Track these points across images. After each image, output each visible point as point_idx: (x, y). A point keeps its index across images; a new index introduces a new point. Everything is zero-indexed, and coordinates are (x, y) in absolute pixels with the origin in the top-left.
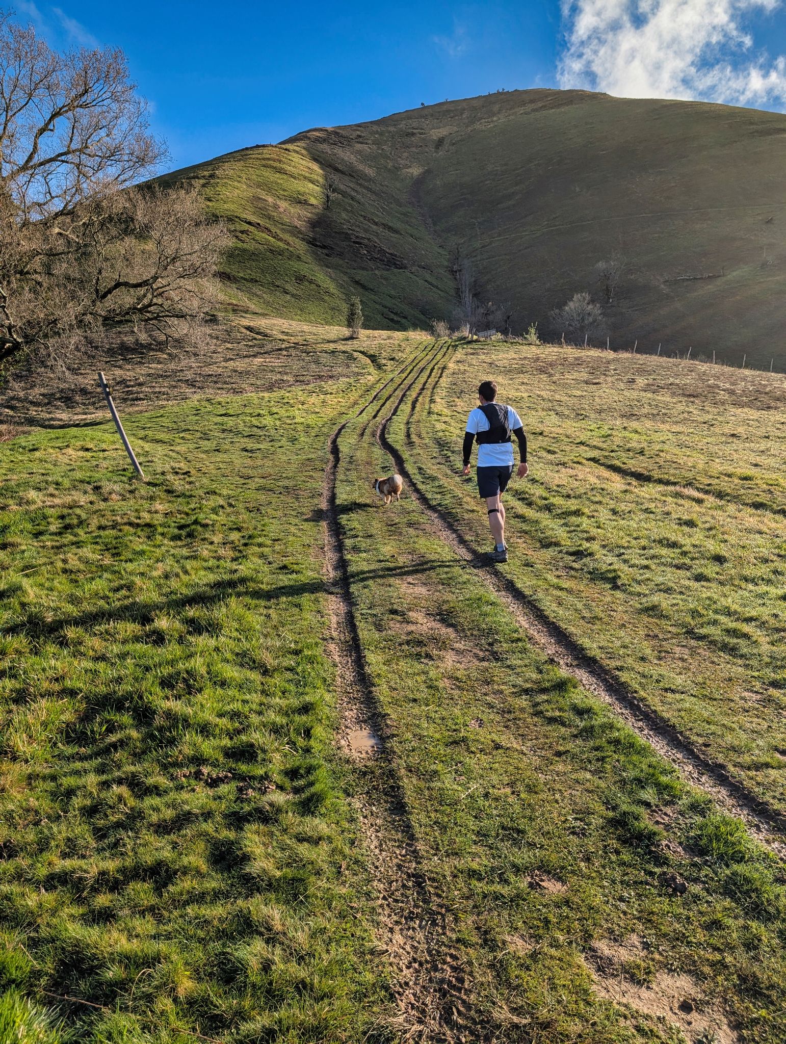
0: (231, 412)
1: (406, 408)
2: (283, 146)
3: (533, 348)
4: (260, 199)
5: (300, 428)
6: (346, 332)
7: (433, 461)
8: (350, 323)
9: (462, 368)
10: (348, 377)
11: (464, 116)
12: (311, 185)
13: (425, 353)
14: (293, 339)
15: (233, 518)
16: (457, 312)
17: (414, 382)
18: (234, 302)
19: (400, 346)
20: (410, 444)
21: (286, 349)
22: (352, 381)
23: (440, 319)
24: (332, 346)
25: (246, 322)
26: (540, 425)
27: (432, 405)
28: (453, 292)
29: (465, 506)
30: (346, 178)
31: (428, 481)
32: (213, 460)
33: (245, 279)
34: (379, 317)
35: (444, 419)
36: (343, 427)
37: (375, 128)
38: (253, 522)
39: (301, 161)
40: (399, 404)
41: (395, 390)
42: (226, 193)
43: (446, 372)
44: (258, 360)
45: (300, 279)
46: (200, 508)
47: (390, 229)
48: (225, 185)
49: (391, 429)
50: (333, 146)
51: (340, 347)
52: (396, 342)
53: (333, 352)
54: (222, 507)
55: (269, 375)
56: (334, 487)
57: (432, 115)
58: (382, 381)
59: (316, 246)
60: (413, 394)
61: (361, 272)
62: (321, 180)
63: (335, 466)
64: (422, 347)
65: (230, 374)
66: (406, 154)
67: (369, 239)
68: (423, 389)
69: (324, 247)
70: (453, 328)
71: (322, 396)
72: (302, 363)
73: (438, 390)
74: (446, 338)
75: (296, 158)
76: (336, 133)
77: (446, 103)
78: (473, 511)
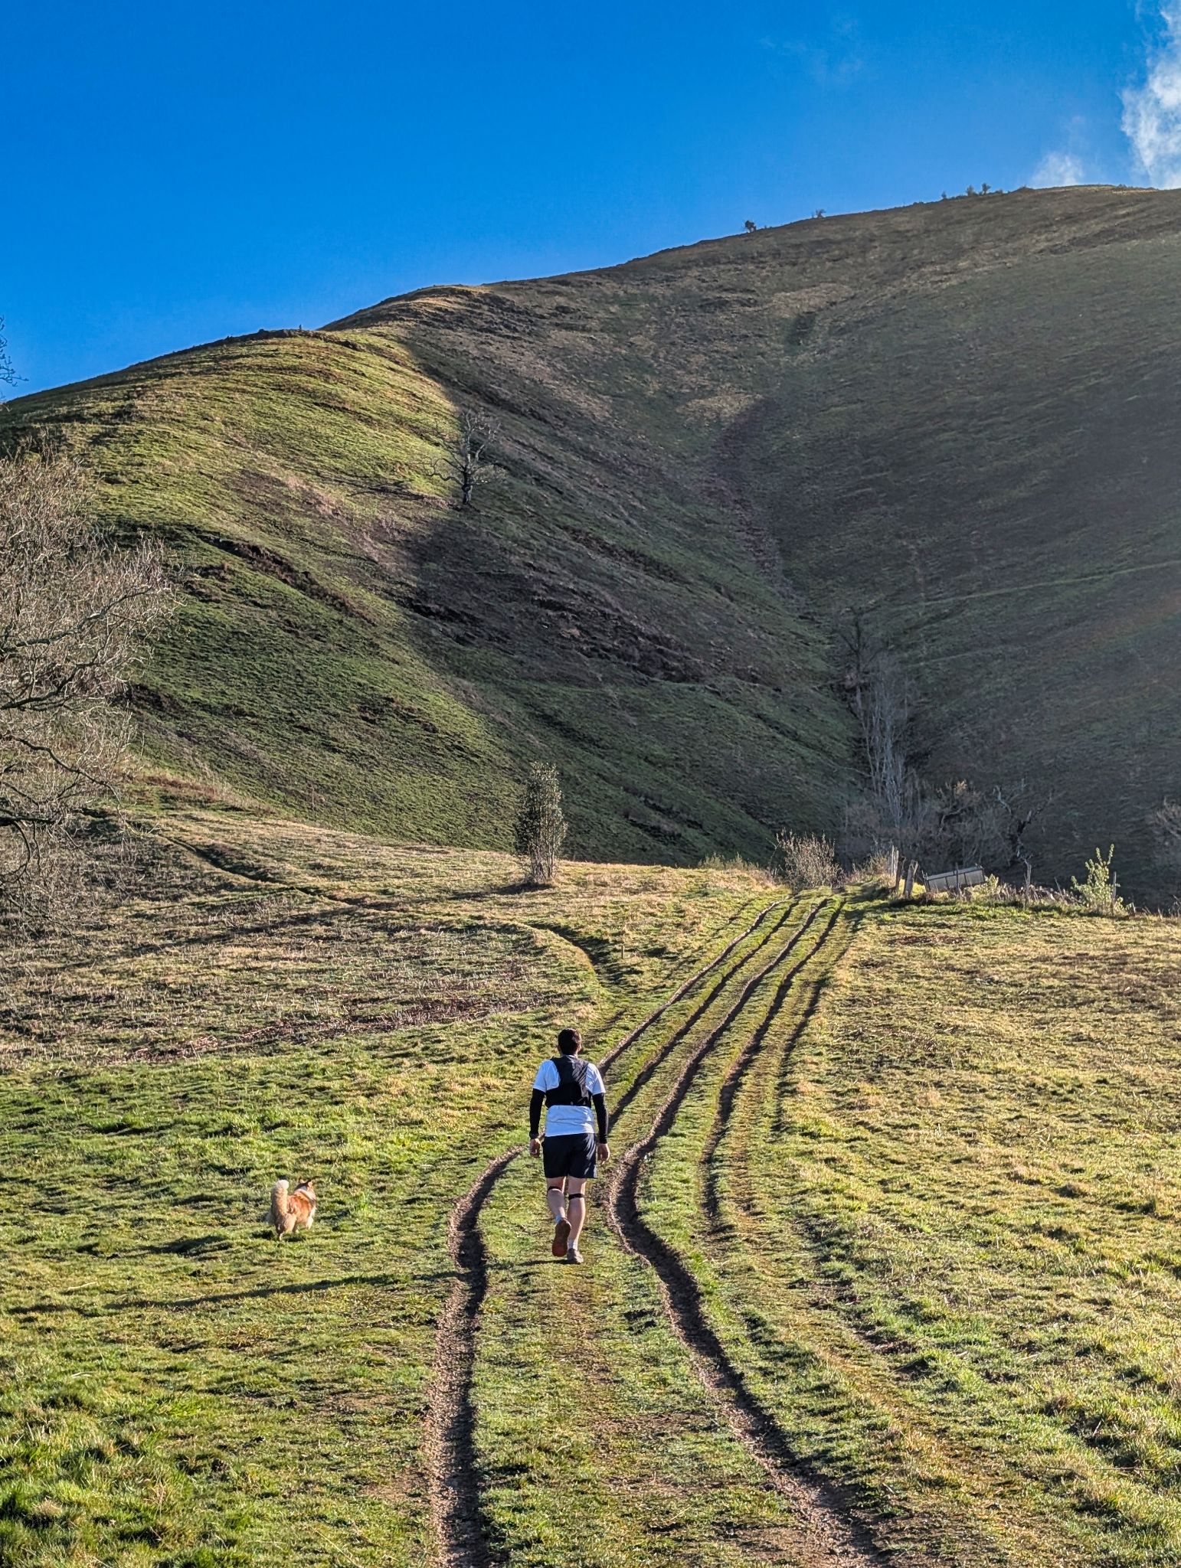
0: (139, 1119)
1: (702, 1108)
2: (340, 335)
3: (1106, 927)
4: (263, 478)
5: (359, 1173)
6: (512, 867)
7: (797, 1295)
8: (524, 842)
9: (879, 984)
10: (516, 1006)
11: (871, 256)
12: (416, 443)
13: (759, 935)
14: (346, 889)
15: (131, 1496)
16: (858, 810)
17: (725, 1028)
18: (169, 775)
19: (680, 911)
20: (720, 1232)
21: (324, 918)
22: (527, 1018)
23: (806, 830)
24: (466, 911)
25: (200, 834)
26: (1142, 1178)
27: (787, 1103)
28: (842, 750)
29: (912, 1465)
30: (523, 424)
31: (783, 1368)
32: (73, 1282)
33: (206, 707)
34: (614, 823)
35: (824, 1149)
36: (499, 1171)
37: (609, 287)
38: (200, 1509)
39: (390, 375)
40: (680, 1096)
41: (667, 1050)
42: (160, 460)
43: (829, 996)
44: (233, 953)
45: (374, 709)
46: (26, 1458)
47: (654, 567)
48: (161, 439)
49: (655, 1181)
50: (484, 336)
51: (494, 913)
52: (669, 901)
53: (470, 928)
54: (99, 1455)
55: (267, 1000)
56: (468, 1385)
57: (776, 254)
58: (625, 1021)
59: (427, 613)
60: (725, 1064)
61: (561, 690)
62: (446, 427)
63: (472, 1309)
64: (749, 916)
65: (141, 994)
66: (701, 359)
67: (586, 596)
68: (755, 1048)
69: (450, 616)
70: (847, 861)
71: (433, 1069)
72: (370, 962)
73: (806, 1054)
74: (827, 891)
75: (374, 367)
76: (495, 302)
77: (819, 221)
78: (938, 1483)
